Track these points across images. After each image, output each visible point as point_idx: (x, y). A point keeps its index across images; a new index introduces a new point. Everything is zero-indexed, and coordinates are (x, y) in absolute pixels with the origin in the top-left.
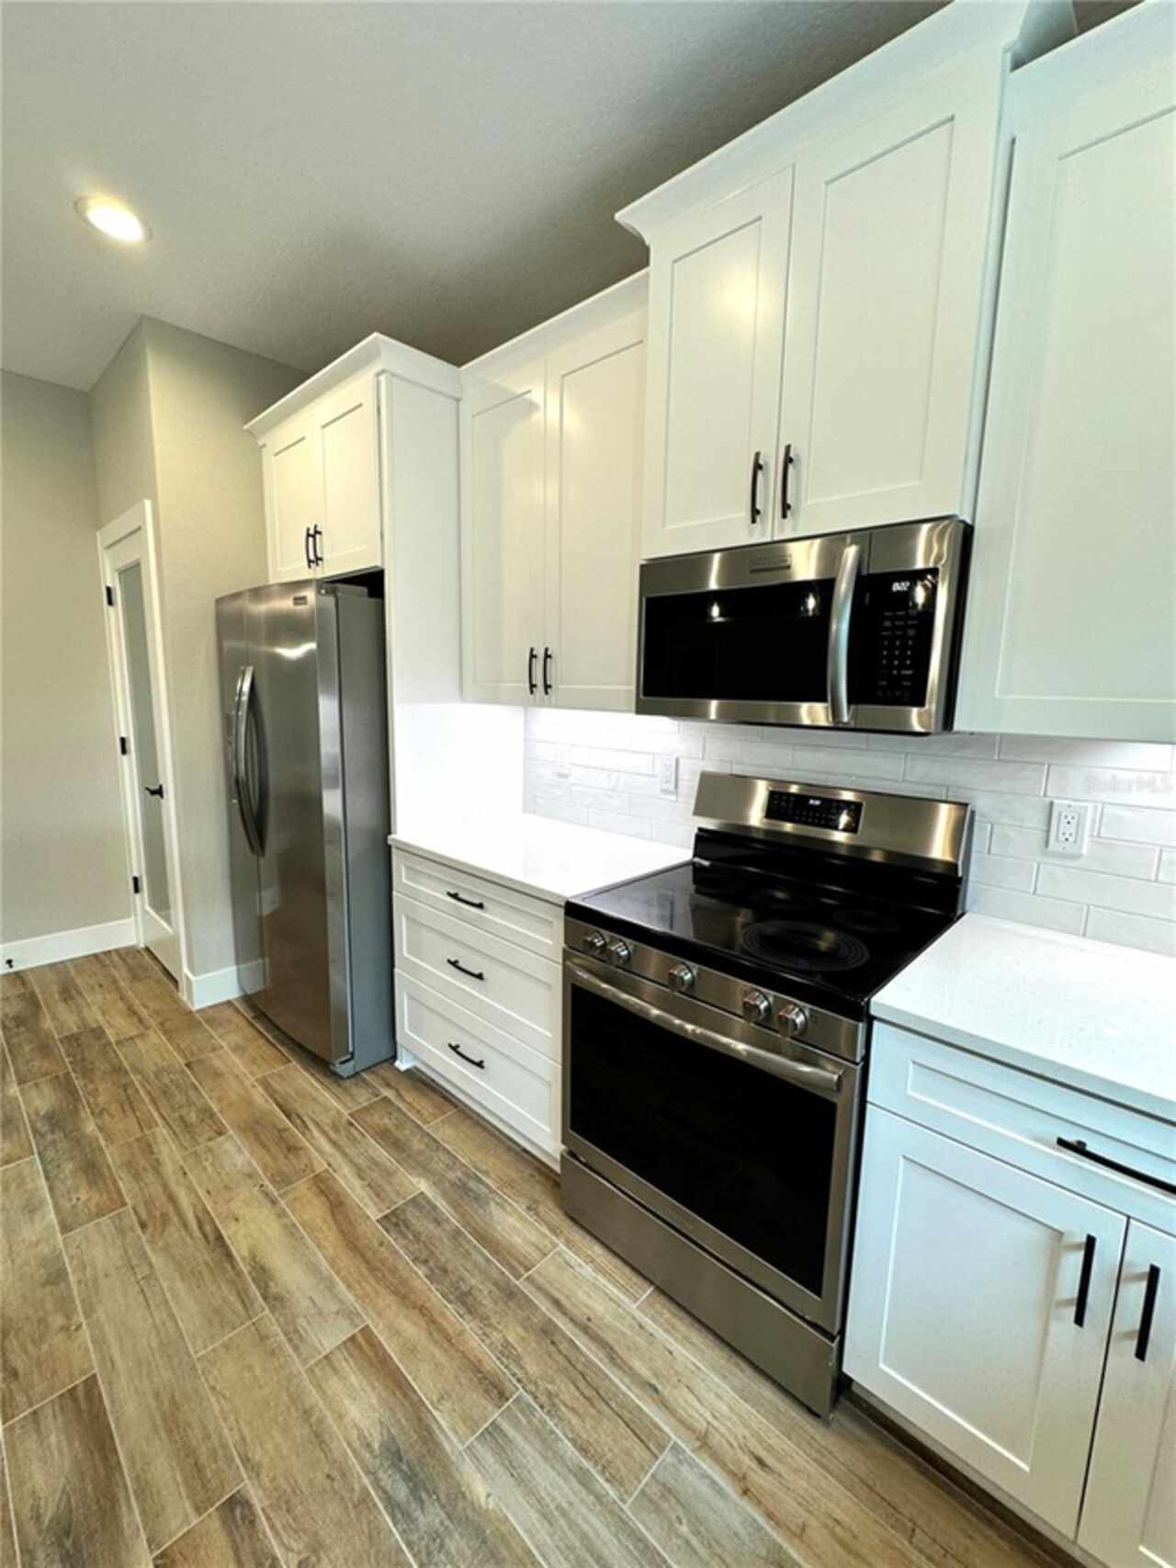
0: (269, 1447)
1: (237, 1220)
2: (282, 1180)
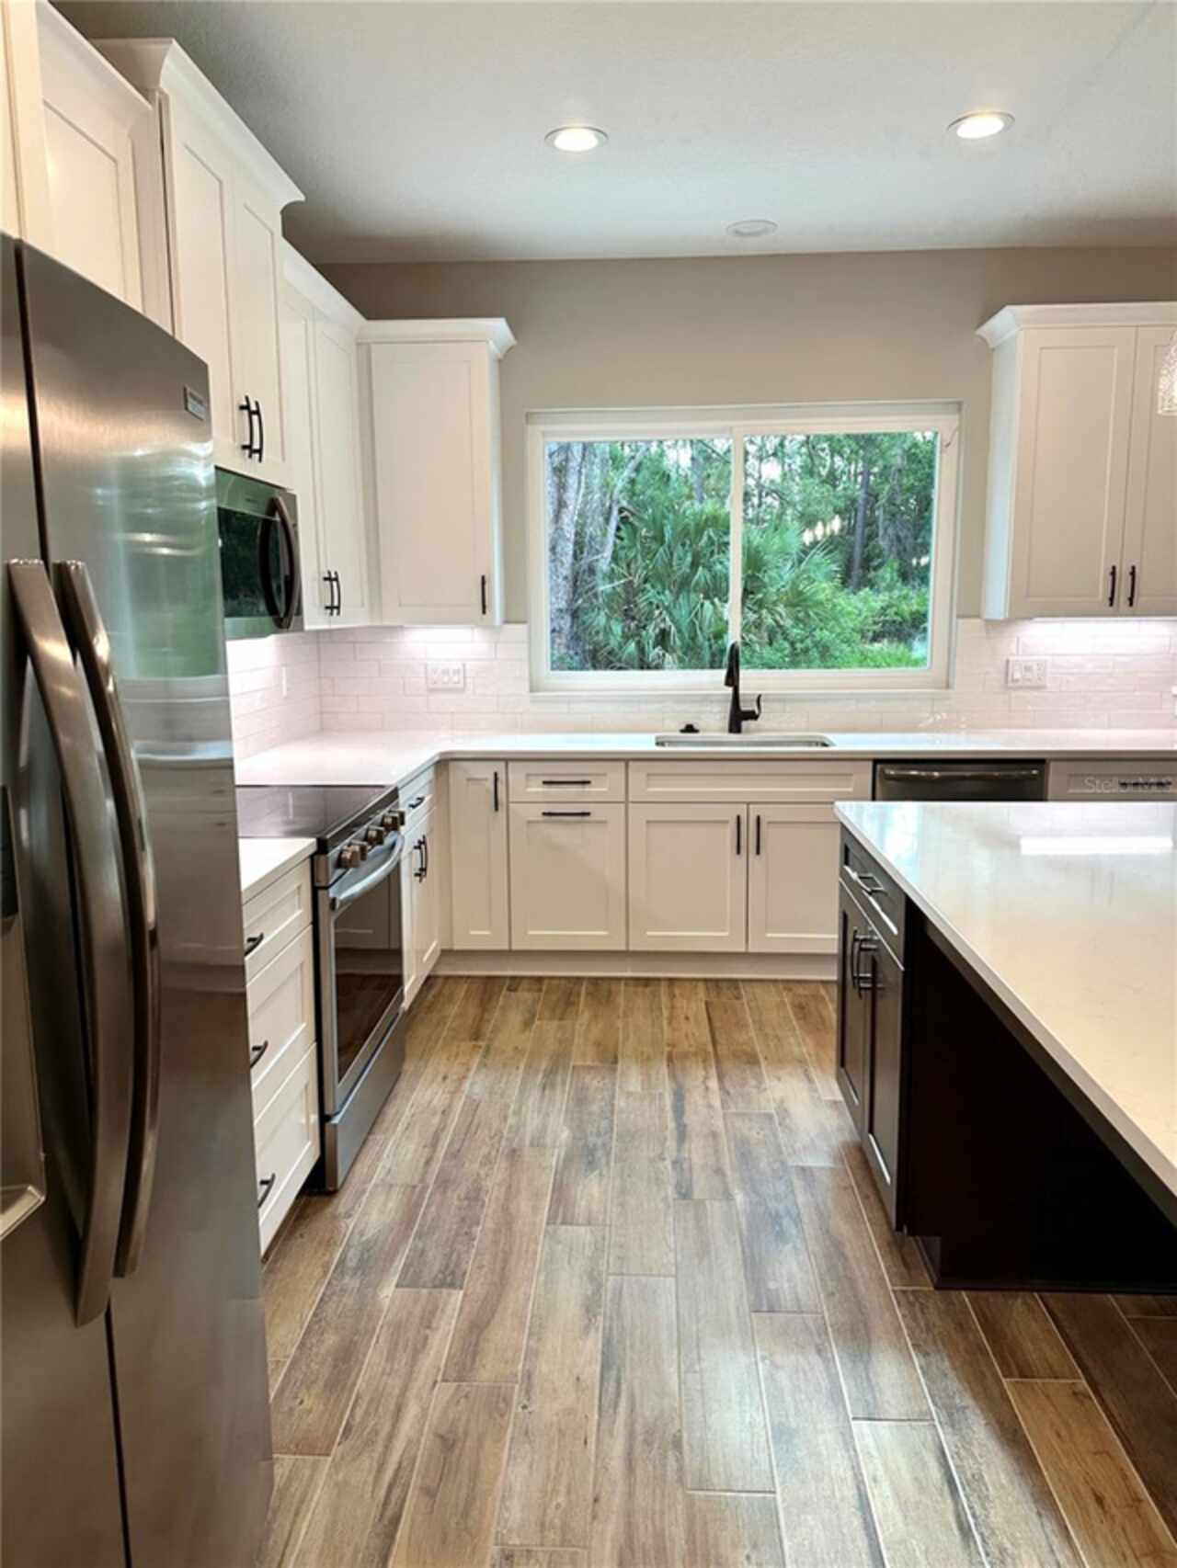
0: (653, 1204)
1: (578, 1379)
2: (497, 1402)
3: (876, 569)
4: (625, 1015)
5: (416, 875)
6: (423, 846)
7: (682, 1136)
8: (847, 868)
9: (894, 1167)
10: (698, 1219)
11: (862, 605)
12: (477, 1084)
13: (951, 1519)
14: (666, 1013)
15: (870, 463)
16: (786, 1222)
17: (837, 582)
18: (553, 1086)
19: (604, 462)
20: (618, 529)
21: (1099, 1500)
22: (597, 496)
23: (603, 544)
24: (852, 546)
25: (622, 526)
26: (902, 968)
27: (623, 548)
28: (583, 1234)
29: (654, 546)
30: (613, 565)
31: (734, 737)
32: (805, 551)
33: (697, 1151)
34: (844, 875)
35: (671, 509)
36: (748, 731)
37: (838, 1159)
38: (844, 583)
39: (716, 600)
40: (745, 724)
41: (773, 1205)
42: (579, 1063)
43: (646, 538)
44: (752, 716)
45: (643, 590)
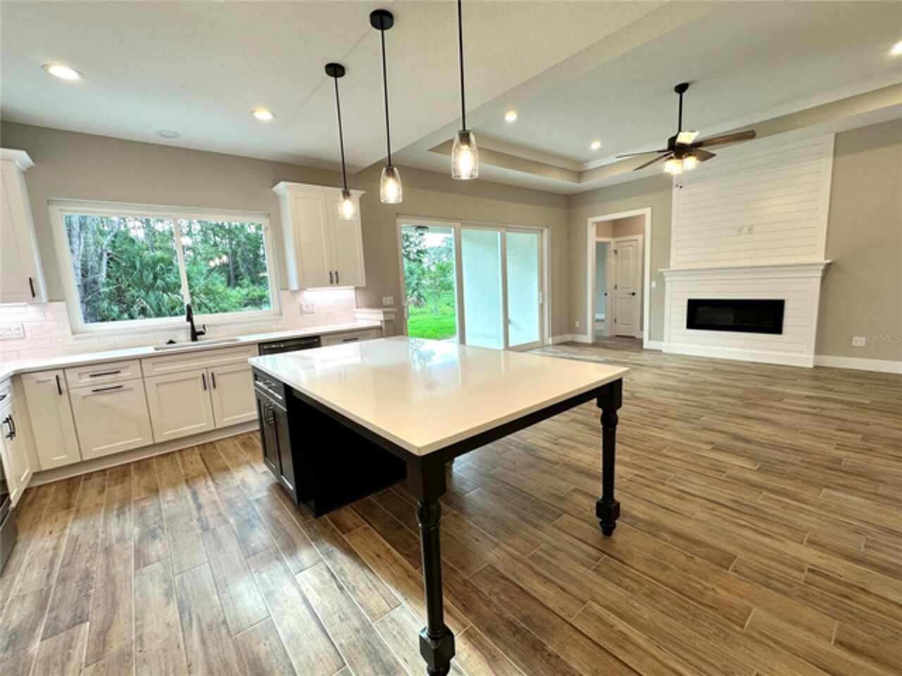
0: (191, 539)
2: (123, 658)
3: (241, 279)
4: (159, 471)
5: (8, 437)
6: (10, 421)
7: (199, 507)
8: (257, 382)
9: (294, 483)
10: (214, 536)
11: (236, 294)
12: (75, 528)
13: (336, 587)
14: (180, 464)
15: (231, 239)
16: (253, 521)
17: (226, 284)
18: (123, 513)
19: (94, 233)
20: (108, 263)
21: (378, 556)
22: (92, 248)
23: (100, 269)
24: (229, 271)
25: (110, 261)
26: (285, 410)
27: (112, 272)
28: (158, 566)
29: (131, 271)
30: (108, 279)
31: (195, 343)
32: (211, 271)
33: (207, 511)
34: (256, 385)
35: (138, 254)
36: (201, 340)
37: (269, 490)
38: (229, 285)
39: (169, 293)
40: (199, 337)
41: (246, 517)
42: (137, 498)
43: (126, 267)
44: (202, 333)
45: (128, 291)
